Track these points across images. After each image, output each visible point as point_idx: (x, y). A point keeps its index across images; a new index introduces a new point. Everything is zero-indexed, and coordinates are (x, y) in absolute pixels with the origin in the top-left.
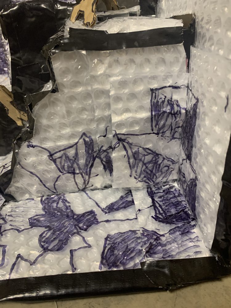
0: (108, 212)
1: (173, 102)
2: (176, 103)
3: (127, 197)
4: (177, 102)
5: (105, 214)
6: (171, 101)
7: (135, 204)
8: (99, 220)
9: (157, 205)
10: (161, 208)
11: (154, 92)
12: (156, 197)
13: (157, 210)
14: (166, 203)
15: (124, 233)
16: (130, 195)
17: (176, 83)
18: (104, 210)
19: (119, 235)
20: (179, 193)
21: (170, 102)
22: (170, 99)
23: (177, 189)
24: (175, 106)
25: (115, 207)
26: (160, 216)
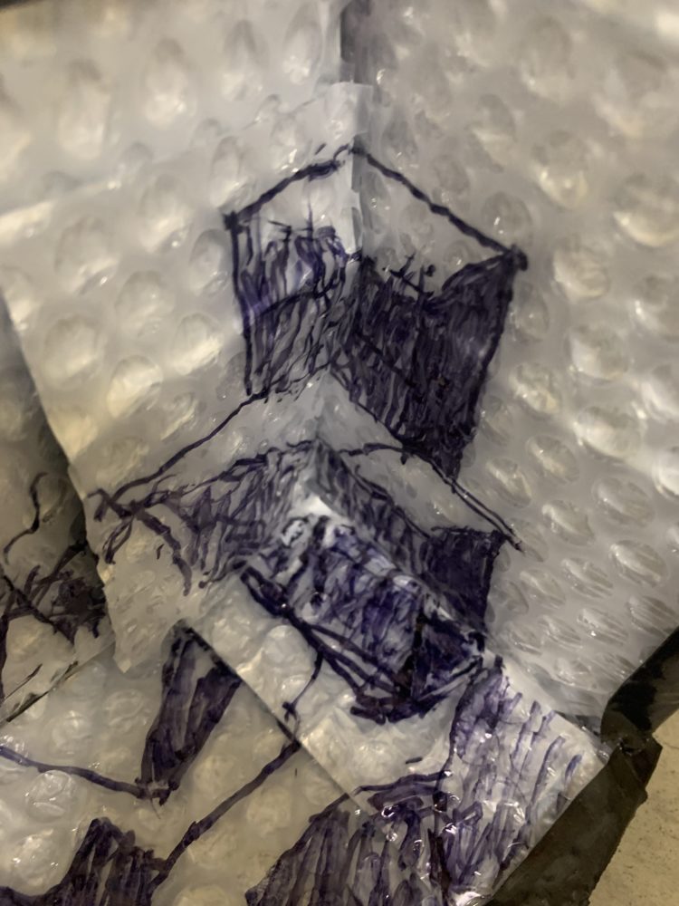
0: (167, 787)
1: (317, 241)
2: (330, 241)
3: (187, 663)
4: (333, 237)
5: (162, 802)
6: (310, 239)
7: (243, 677)
8: (162, 854)
9: (334, 646)
10: (354, 649)
11: (240, 230)
12: (302, 607)
13: (347, 669)
14: (352, 616)
15: (300, 845)
16: (195, 646)
17: (322, 146)
18: (143, 786)
19: (290, 867)
20: (360, 542)
21: (304, 245)
22: (305, 234)
23: (342, 531)
24: (328, 258)
25: (179, 743)
26: (379, 693)
